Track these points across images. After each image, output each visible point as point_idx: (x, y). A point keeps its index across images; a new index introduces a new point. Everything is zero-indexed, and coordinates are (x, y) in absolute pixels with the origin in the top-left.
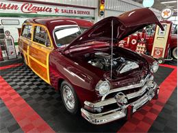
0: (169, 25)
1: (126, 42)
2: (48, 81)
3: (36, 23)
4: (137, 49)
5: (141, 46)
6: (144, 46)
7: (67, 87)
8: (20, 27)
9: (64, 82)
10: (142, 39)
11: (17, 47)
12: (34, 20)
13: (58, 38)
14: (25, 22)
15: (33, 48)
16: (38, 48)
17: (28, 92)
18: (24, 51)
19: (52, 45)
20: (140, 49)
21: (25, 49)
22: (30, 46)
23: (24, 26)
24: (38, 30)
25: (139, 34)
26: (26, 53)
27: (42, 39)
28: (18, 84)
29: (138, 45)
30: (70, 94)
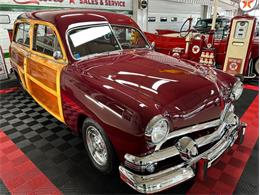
0: (251, 22)
1: (184, 51)
2: (61, 118)
3: (37, 18)
4: (201, 61)
5: (207, 56)
6: (212, 56)
7: (94, 129)
8: (11, 27)
9: (87, 121)
10: (209, 46)
11: (8, 60)
12: (33, 14)
13: (76, 44)
14: (19, 18)
15: (34, 62)
16: (41, 62)
17: (27, 135)
18: (19, 67)
19: (65, 57)
20: (206, 62)
21: (21, 64)
22: (29, 60)
23: (17, 26)
24: (41, 32)
25: (203, 38)
26: (23, 71)
27: (48, 47)
28: (12, 122)
29: (203, 55)
30: (99, 140)
